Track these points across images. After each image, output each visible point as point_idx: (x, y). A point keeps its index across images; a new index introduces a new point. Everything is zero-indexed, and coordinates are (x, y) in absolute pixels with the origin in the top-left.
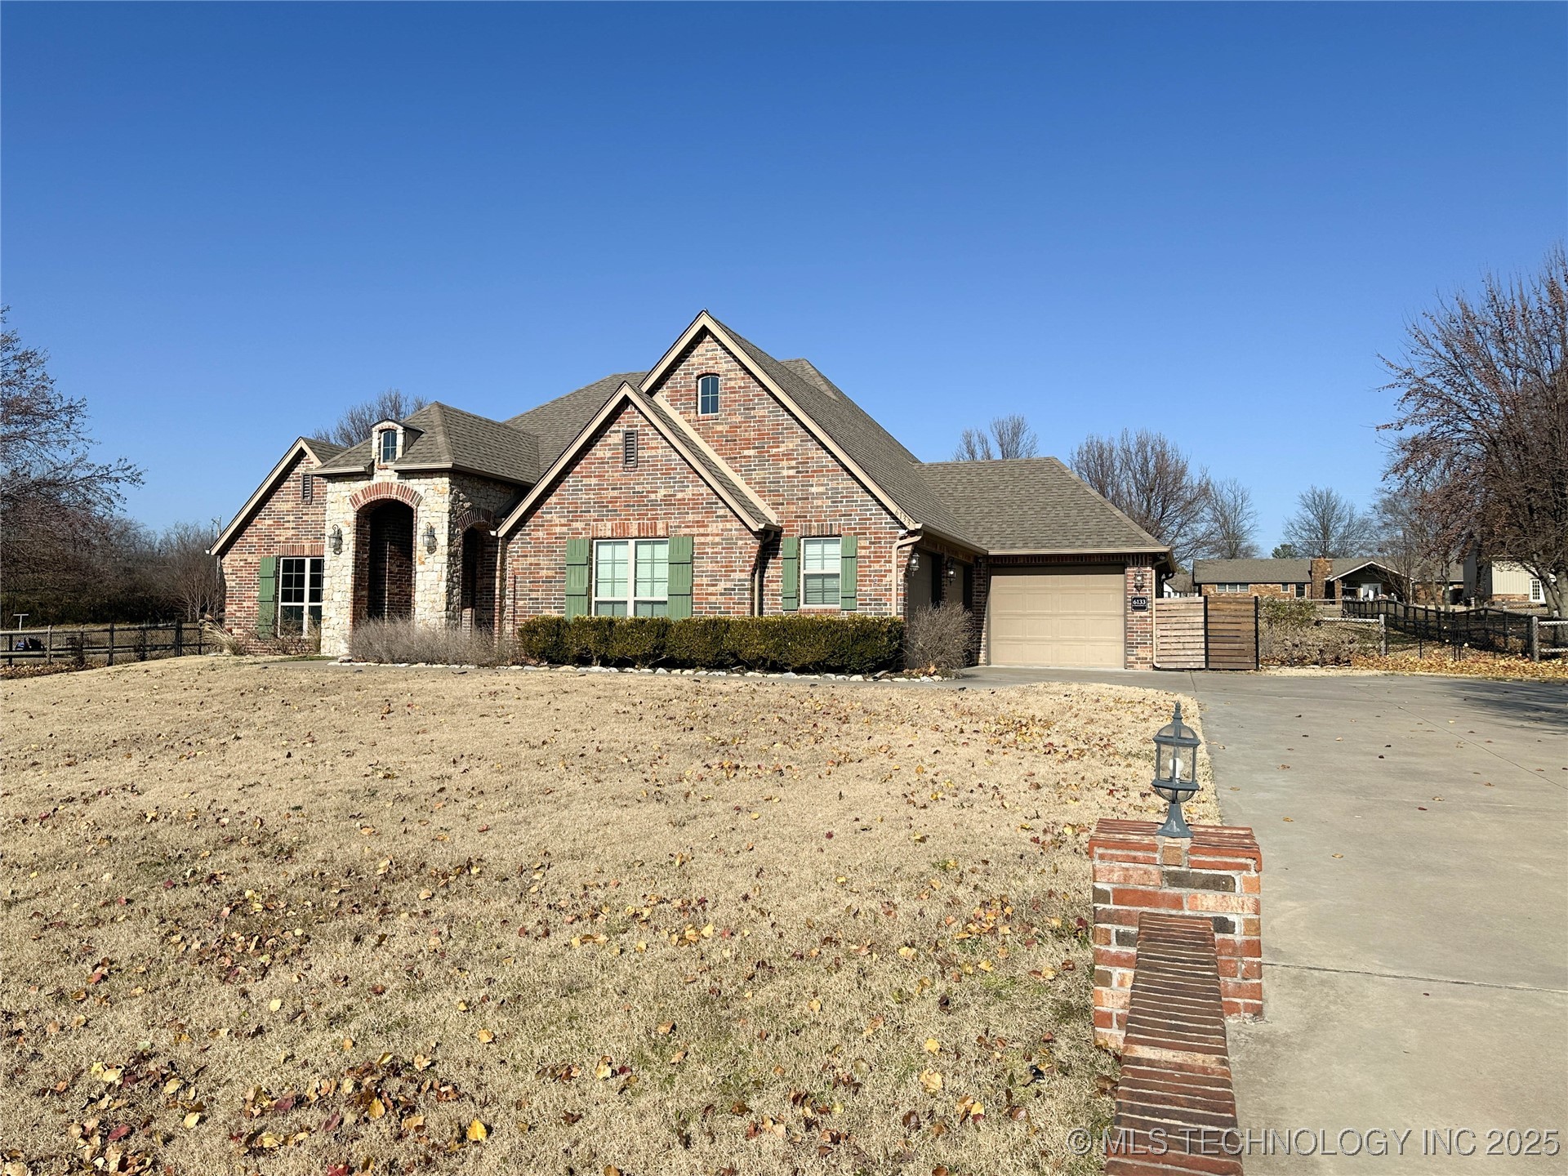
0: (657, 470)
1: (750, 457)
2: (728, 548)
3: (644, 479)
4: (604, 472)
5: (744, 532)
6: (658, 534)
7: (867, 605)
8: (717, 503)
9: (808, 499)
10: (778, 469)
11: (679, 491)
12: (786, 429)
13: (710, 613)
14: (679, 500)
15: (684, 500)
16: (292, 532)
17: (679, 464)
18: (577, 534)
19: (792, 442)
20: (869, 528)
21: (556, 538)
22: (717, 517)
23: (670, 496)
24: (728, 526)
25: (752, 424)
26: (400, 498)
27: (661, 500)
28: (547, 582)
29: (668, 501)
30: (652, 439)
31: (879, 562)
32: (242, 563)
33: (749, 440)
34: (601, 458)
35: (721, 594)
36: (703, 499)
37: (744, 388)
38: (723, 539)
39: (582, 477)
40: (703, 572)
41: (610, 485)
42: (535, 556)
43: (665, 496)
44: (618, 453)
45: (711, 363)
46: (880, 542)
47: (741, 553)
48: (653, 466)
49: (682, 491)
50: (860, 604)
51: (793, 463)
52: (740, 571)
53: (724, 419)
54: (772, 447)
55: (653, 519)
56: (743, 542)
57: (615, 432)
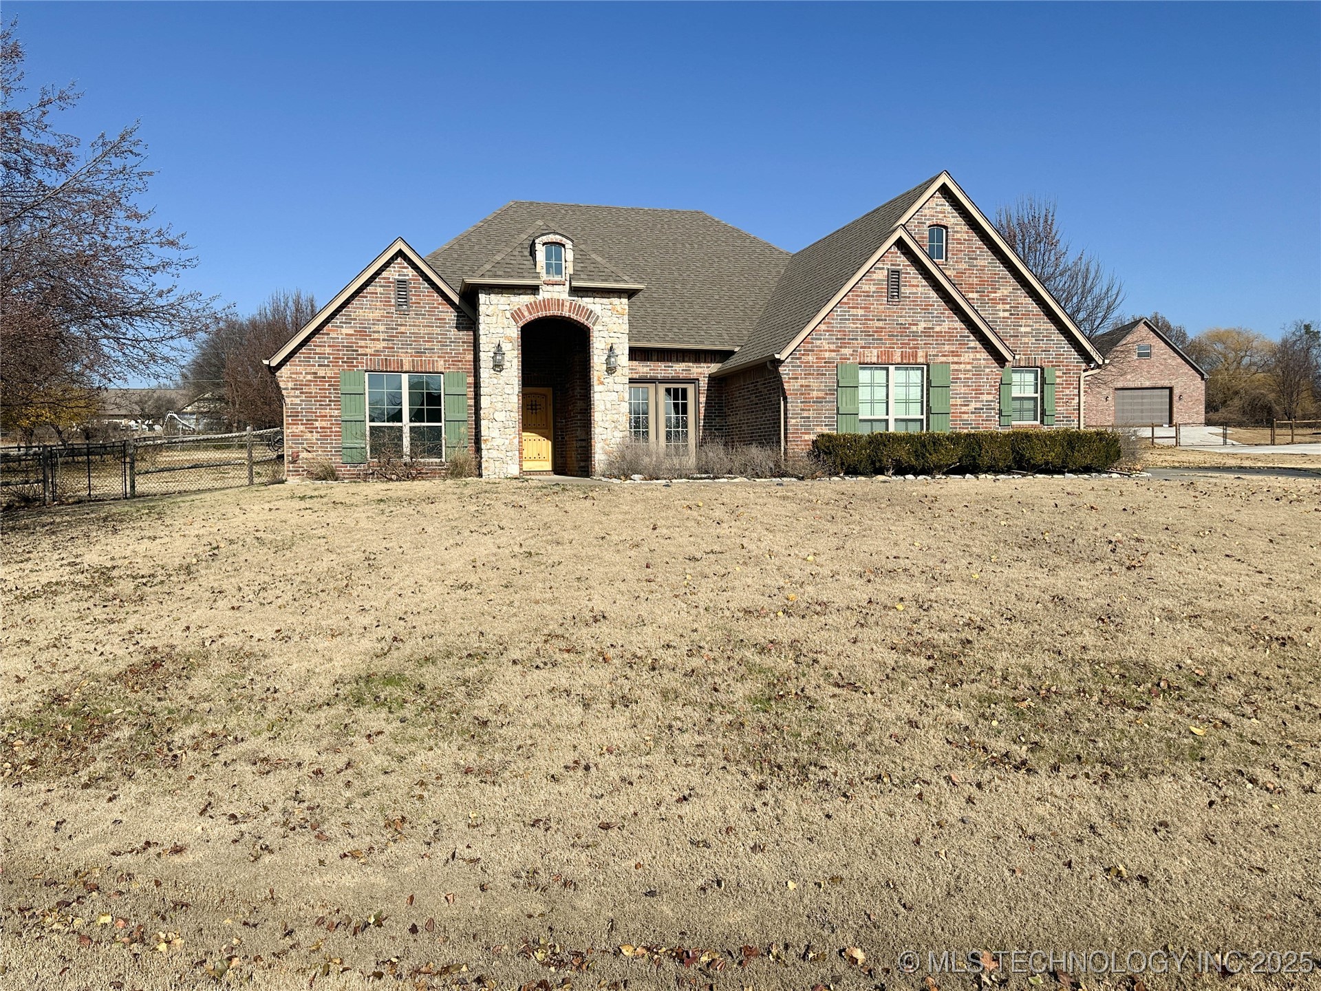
0: (918, 305)
2: (977, 375)
3: (906, 313)
4: (870, 304)
5: (990, 362)
6: (919, 361)
7: (1060, 421)
8: (968, 337)
9: (1018, 336)
10: (996, 310)
11: (937, 325)
12: (1002, 278)
13: (963, 428)
14: (937, 332)
15: (941, 332)
16: (384, 344)
17: (937, 302)
18: (845, 359)
19: (1006, 289)
20: (1063, 362)
21: (825, 363)
22: (968, 348)
23: (929, 328)
24: (978, 356)
25: (975, 272)
26: (574, 316)
27: (922, 332)
28: (817, 402)
29: (927, 333)
30: (914, 278)
31: (1069, 388)
32: (309, 377)
33: (973, 284)
34: (867, 292)
35: (972, 413)
36: (957, 332)
37: (968, 240)
38: (973, 367)
39: (849, 308)
40: (957, 394)
41: (876, 316)
42: (806, 378)
43: (925, 328)
44: (882, 288)
45: (941, 216)
46: (1070, 373)
47: (988, 379)
48: (914, 301)
49: (940, 325)
50: (1057, 421)
51: (1008, 307)
52: (987, 394)
53: (952, 266)
54: (992, 292)
55: (915, 348)
56: (990, 370)
57: (880, 269)
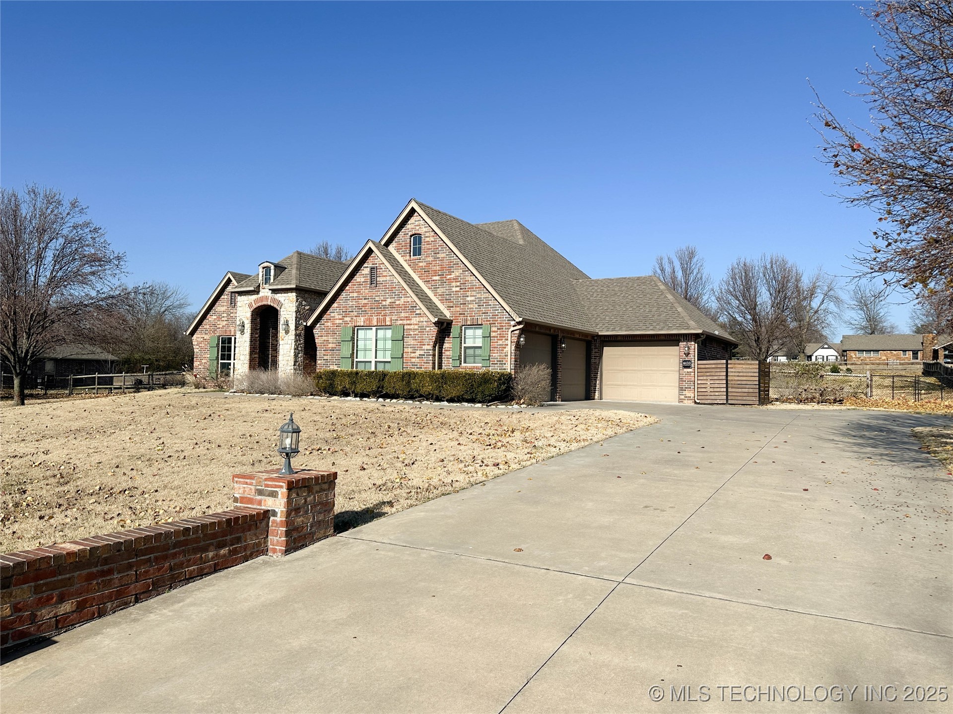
0: (387, 288)
1: (436, 280)
2: (421, 332)
3: (380, 293)
4: (360, 289)
5: (428, 323)
6: (387, 324)
7: (495, 364)
8: (416, 307)
9: (465, 304)
10: (451, 287)
11: (397, 300)
12: (455, 264)
13: (412, 368)
14: (397, 305)
15: (400, 305)
16: (225, 322)
17: (397, 285)
18: (347, 324)
19: (458, 272)
20: (497, 320)
21: (337, 326)
22: (416, 314)
23: (393, 303)
24: (422, 319)
25: (438, 262)
26: (272, 305)
27: (388, 305)
28: (332, 350)
29: (392, 305)
30: (384, 271)
31: (502, 340)
32: (202, 340)
33: (436, 271)
34: (359, 282)
35: (418, 358)
36: (409, 304)
37: (433, 242)
38: (419, 327)
39: (349, 292)
40: (409, 345)
41: (363, 297)
42: (327, 336)
43: (390, 303)
44: (367, 279)
45: (417, 228)
46: (502, 329)
47: (428, 335)
48: (384, 286)
49: (399, 300)
50: (492, 364)
51: (458, 284)
52: (428, 345)
53: (423, 259)
54: (448, 275)
55: (384, 315)
56: (429, 328)
57: (366, 267)
